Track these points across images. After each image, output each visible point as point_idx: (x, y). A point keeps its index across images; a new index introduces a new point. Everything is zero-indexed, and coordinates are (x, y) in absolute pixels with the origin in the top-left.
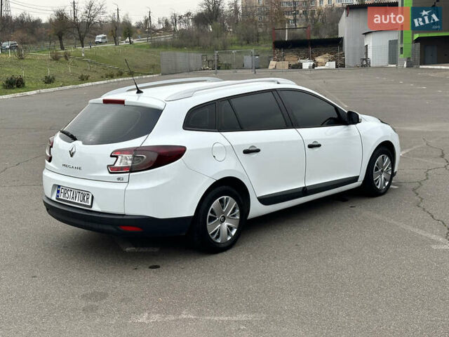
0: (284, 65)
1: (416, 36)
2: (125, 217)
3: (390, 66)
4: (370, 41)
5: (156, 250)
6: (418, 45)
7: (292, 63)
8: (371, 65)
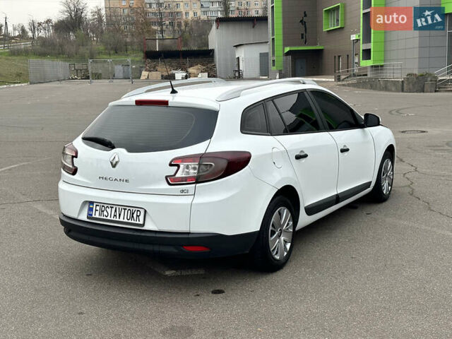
0: (156, 75)
1: (287, 49)
2: (190, 236)
3: (261, 77)
4: (241, 53)
5: (202, 272)
6: (290, 58)
7: (165, 74)
8: (244, 77)
